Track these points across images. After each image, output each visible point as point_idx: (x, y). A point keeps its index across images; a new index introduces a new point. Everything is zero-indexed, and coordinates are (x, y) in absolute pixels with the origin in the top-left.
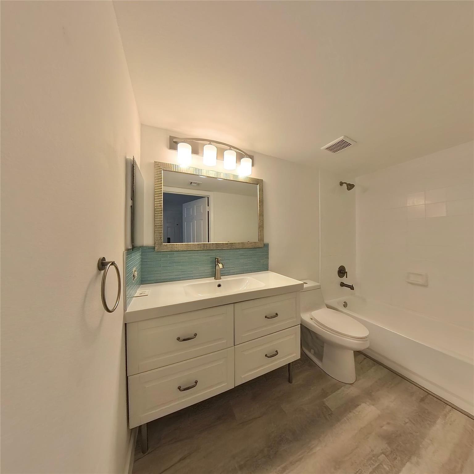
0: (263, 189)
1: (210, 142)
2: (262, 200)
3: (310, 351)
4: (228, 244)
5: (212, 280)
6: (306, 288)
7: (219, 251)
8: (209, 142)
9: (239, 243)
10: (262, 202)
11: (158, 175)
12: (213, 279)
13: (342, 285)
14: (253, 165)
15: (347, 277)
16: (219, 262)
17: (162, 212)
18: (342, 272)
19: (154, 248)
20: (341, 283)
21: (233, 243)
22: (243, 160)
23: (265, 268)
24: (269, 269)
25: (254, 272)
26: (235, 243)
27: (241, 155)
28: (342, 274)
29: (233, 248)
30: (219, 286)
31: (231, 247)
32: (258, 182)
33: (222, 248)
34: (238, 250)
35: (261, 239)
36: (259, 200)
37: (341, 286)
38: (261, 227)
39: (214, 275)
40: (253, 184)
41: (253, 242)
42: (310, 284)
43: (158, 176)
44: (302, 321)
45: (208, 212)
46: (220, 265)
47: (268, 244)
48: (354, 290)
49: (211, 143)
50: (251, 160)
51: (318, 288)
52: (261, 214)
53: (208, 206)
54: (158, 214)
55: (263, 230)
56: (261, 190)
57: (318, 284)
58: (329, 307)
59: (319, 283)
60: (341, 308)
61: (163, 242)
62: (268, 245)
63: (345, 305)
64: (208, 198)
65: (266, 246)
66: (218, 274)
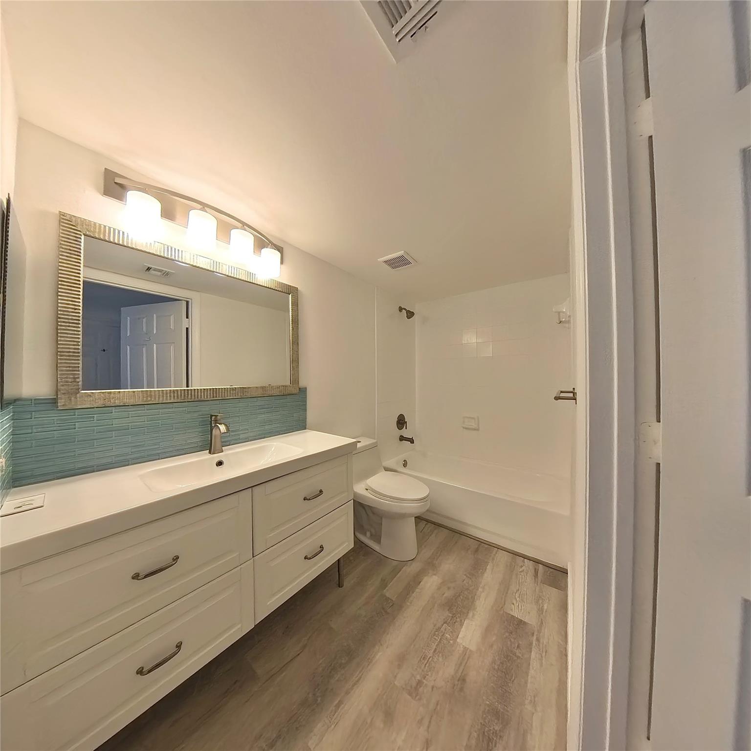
0: (298, 303)
1: (204, 206)
2: (297, 320)
3: (365, 534)
4: (235, 391)
5: (205, 456)
6: (360, 448)
7: (218, 402)
8: (202, 207)
9: (257, 387)
10: (296, 322)
11: (70, 243)
12: (206, 454)
13: (402, 438)
14: (282, 263)
15: (406, 429)
16: (219, 422)
17: (79, 324)
18: (401, 422)
19: (54, 402)
20: (401, 436)
21: (245, 388)
22: (264, 251)
23: (301, 425)
24: (307, 427)
25: (282, 434)
26: (249, 388)
27: (262, 242)
28: (401, 425)
29: (246, 395)
30: (220, 463)
31: (242, 394)
32: (289, 290)
33: (225, 397)
34: (255, 399)
35: (295, 379)
36: (292, 320)
37: (400, 440)
38: (295, 361)
39: (209, 447)
40: (282, 292)
41: (282, 386)
42: (364, 442)
43: (70, 246)
44: (355, 494)
45: (187, 329)
46: (223, 428)
47: (306, 388)
48: (413, 443)
49: (205, 208)
50: (279, 254)
51: (374, 446)
52: (295, 342)
53: (187, 317)
54: (69, 326)
55: (298, 366)
56: (295, 304)
57: (375, 441)
58: (387, 469)
59: (374, 439)
60: (401, 469)
61: (80, 387)
62: (306, 390)
63: (405, 465)
64: (187, 302)
65: (303, 391)
66: (217, 442)
